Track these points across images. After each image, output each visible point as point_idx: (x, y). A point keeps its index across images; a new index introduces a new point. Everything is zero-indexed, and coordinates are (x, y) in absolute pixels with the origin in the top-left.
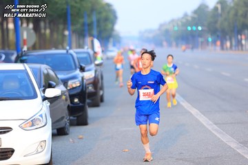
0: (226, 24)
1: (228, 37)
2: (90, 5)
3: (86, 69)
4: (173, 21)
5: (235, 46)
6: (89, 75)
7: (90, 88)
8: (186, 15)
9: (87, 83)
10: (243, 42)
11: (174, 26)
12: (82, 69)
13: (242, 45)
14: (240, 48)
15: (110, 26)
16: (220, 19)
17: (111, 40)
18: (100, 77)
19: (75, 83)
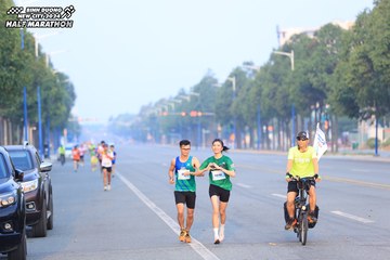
0: (244, 107)
1: (247, 128)
2: (31, 76)
3: (25, 176)
4: (162, 101)
5: (258, 143)
6: (29, 186)
7: (31, 206)
8: (182, 93)
9: (26, 198)
10: (271, 136)
11: (164, 110)
12: (19, 177)
13: (268, 141)
14: (265, 145)
15: (64, 108)
16: (235, 100)
17: (65, 132)
18: (46, 189)
19: (6, 199)
